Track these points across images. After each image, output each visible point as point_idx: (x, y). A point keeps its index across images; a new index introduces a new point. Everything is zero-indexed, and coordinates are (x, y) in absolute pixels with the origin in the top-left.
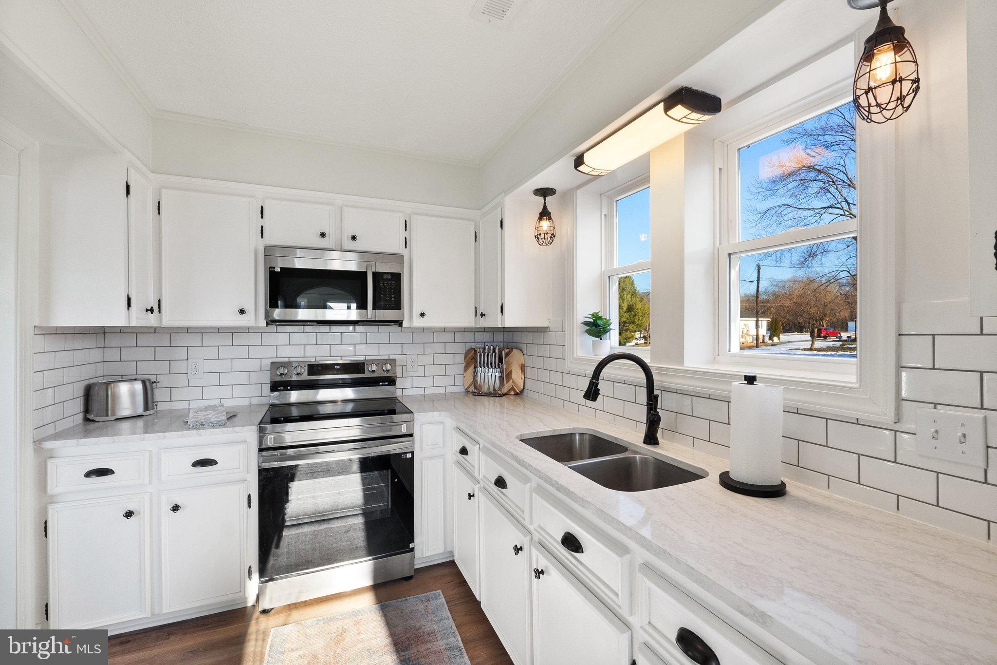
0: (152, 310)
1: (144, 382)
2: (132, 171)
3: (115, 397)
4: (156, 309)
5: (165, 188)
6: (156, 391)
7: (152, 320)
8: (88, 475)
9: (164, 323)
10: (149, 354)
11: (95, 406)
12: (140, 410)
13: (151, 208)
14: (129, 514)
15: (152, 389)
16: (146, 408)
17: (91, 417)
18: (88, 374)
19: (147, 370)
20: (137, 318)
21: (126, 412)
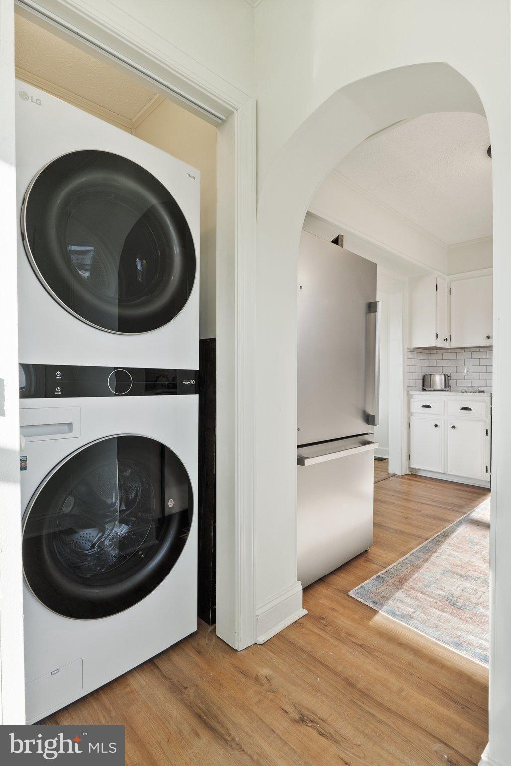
0: (446, 340)
1: (444, 375)
2: (439, 279)
3: (434, 382)
4: (448, 339)
5: (452, 281)
6: (450, 381)
7: (446, 345)
8: (423, 407)
9: (452, 345)
10: (447, 363)
11: (426, 384)
12: (443, 388)
13: (447, 291)
14: (436, 426)
15: (448, 380)
16: (445, 387)
17: (425, 388)
18: (424, 370)
19: (447, 370)
20: (440, 343)
21: (439, 388)
